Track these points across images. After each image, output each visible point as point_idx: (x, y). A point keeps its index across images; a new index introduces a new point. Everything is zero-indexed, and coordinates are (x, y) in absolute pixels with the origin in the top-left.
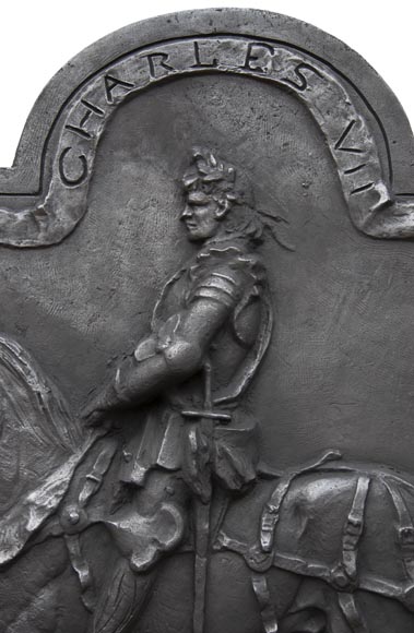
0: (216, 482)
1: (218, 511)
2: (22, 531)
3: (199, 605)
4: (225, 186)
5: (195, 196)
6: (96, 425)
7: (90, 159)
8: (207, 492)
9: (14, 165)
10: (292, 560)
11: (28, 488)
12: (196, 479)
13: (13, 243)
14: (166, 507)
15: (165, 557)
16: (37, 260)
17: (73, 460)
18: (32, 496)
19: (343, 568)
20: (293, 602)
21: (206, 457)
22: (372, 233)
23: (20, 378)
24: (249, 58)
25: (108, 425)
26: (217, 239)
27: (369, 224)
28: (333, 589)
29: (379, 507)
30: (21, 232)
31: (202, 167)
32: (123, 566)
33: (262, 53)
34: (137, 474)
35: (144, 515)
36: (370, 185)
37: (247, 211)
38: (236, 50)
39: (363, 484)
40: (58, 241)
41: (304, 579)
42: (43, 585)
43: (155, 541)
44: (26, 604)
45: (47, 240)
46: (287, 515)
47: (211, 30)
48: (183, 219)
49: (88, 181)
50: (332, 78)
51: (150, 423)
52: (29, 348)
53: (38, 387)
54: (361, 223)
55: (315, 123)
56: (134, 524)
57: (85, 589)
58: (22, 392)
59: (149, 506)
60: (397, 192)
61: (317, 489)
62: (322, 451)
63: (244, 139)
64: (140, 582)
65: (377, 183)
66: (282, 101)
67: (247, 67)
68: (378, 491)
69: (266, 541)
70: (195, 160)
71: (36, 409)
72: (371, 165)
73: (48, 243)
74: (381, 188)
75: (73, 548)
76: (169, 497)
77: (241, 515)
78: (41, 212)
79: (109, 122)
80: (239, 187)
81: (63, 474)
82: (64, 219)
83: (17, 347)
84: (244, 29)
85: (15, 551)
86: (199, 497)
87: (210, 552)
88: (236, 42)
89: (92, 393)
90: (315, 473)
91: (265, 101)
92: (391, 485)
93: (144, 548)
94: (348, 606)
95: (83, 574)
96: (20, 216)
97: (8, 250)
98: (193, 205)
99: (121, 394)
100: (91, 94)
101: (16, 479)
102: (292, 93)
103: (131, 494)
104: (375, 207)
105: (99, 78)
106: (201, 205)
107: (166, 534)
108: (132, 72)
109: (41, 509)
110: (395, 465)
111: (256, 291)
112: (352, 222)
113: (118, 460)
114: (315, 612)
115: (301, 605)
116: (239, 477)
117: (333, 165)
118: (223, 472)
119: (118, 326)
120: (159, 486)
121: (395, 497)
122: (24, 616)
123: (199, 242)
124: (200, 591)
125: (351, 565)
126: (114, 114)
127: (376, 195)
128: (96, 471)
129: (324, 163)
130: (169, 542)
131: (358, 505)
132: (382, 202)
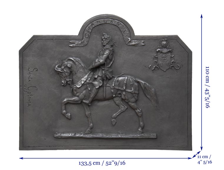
0: (107, 78)
1: (107, 81)
2: (81, 83)
3: (104, 93)
4: (108, 39)
5: (104, 40)
6: (91, 70)
7: (89, 34)
8: (106, 79)
9: (79, 35)
10: (117, 88)
11: (81, 78)
12: (104, 77)
13: (79, 46)
14: (100, 81)
15: (100, 87)
16: (82, 48)
17: (87, 75)
18: (82, 79)
19: (123, 88)
20: (117, 93)
21: (105, 75)
22: (128, 45)
23: (80, 64)
24: (111, 21)
25: (92, 70)
26: (107, 46)
27: (128, 43)
28: (122, 91)
29: (128, 81)
30: (80, 44)
31: (105, 36)
32: (95, 88)
33: (113, 21)
34: (96, 77)
35: (97, 82)
37: (111, 42)
38: (109, 20)
39: (126, 78)
40: (85, 45)
41: (118, 90)
42: (84, 90)
43: (99, 85)
44: (82, 92)
45: (83, 45)
46: (116, 82)
47: (106, 18)
48: (102, 43)
49: (89, 37)
50: (122, 24)
51: (98, 70)
52: (81, 60)
53: (83, 65)
54: (127, 43)
55: (120, 30)
56: (96, 83)
57: (89, 91)
58: (80, 66)
59: (98, 81)
60: (132, 39)
61: (120, 78)
62: (121, 74)
63: (110, 32)
64: (97, 90)
66: (116, 27)
67: (111, 23)
68: (128, 79)
69: (113, 85)
70: (104, 35)
71: (82, 68)
72: (128, 36)
74: (129, 39)
75: (88, 86)
76: (100, 80)
77: (110, 82)
78: (83, 42)
79: (92, 30)
80: (110, 39)
81: (86, 76)
82: (86, 43)
83: (79, 60)
84: (110, 18)
85: (81, 86)
86: (104, 80)
87: (106, 86)
88: (109, 19)
89: (90, 66)
90: (120, 76)
91: (113, 27)
92: (130, 78)
93: (97, 86)
94: (124, 93)
95: (89, 89)
96: (80, 42)
98: (103, 41)
99: (94, 67)
100: (89, 26)
101: (80, 77)
102: (117, 26)
103: (95, 79)
105: (91, 24)
106: (105, 41)
107: (100, 84)
108: (95, 23)
109: (84, 81)
110: (131, 75)
111: (112, 53)
112: (125, 43)
113: (93, 75)
114: (120, 94)
115: (118, 93)
116: (110, 77)
117: (123, 36)
118: (108, 76)
119: (93, 57)
120: (99, 78)
121: (131, 79)
122: (82, 94)
123: (104, 46)
124: (105, 91)
125: (124, 88)
126: (92, 29)
127: (129, 40)
128: (90, 76)
129: (121, 35)
130: (101, 85)
131: (126, 80)
132: (129, 41)
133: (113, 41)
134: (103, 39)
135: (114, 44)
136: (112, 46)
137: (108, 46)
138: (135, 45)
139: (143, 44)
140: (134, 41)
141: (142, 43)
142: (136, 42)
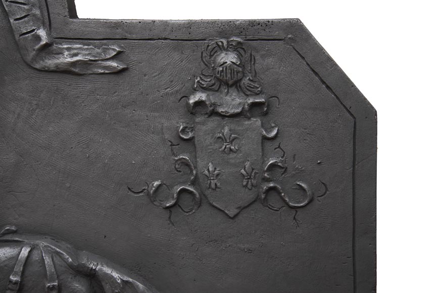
22: (37, 66)
27: (34, 59)
36: (33, 30)
39: (25, 252)
54: (28, 59)
60: (55, 36)
65: (39, 29)
68: (36, 256)
72: (34, 15)
74: (42, 33)
104: (37, 47)
112: (22, 58)
117: (6, 14)
131: (19, 268)
138: (77, 70)
139: (114, 64)
140: (68, 49)
141: (113, 58)
142: (76, 55)
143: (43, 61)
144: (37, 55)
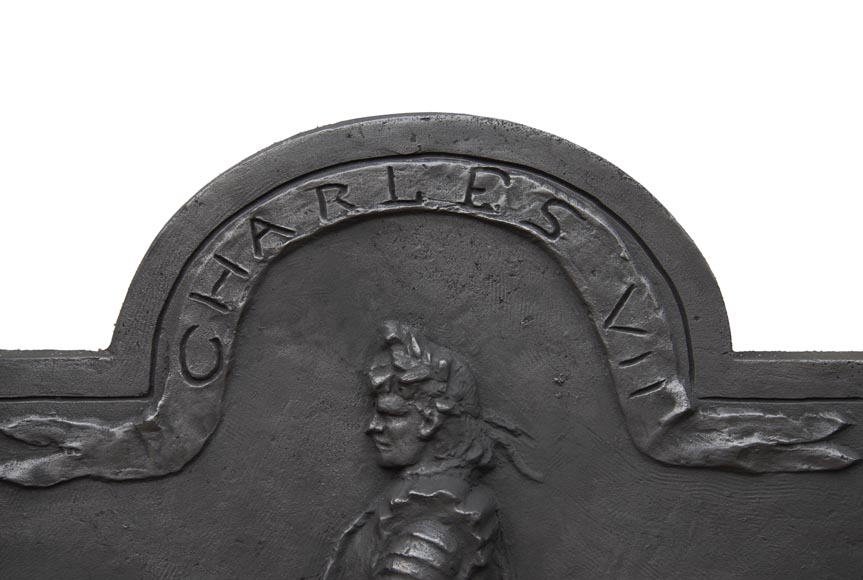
4: (433, 387)
5: (388, 401)
7: (227, 341)
9: (111, 349)
13: (108, 474)
16: (144, 498)
22: (663, 457)
24: (471, 189)
26: (422, 469)
27: (658, 442)
30: (121, 452)
31: (399, 357)
33: (491, 182)
36: (659, 384)
37: (469, 423)
38: (452, 177)
40: (178, 468)
45: (160, 467)
47: (413, 147)
48: (371, 433)
49: (225, 370)
50: (599, 220)
54: (645, 442)
55: (574, 288)
60: (702, 394)
63: (463, 309)
65: (669, 380)
66: (524, 251)
67: (468, 203)
70: (389, 345)
72: (661, 353)
73: (161, 472)
74: (676, 387)
78: (152, 427)
79: (257, 287)
80: (456, 388)
82: (188, 435)
84: (462, 147)
88: (451, 164)
91: (498, 253)
96: (119, 431)
97: (100, 484)
98: (385, 414)
100: (230, 244)
102: (537, 242)
104: (667, 418)
105: (242, 220)
106: (397, 415)
108: (295, 212)
111: (481, 558)
112: (632, 440)
117: (602, 351)
123: (394, 470)
126: (264, 274)
127: (669, 400)
129: (587, 346)
132: (678, 410)
133: (491, 414)
134: (376, 392)
135: (499, 445)
136: (480, 472)
137: (431, 478)
138: (748, 465)
139: (834, 452)
140: (731, 421)
141: (827, 440)
142: (748, 433)
143: (677, 445)
144: (665, 434)
